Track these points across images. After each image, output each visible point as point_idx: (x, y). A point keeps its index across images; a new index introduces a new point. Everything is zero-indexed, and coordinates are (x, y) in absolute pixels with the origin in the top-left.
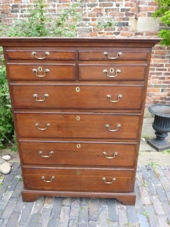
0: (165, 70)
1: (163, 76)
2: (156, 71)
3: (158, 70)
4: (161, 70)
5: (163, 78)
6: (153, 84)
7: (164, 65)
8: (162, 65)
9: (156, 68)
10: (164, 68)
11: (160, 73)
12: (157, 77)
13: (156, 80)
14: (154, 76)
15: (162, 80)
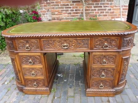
0: (70, 8)
1: (70, 12)
2: (65, 9)
3: (66, 8)
4: (67, 8)
5: (70, 13)
6: (65, 18)
7: (69, 5)
8: (68, 5)
9: (64, 7)
10: (70, 6)
11: (68, 10)
12: (66, 13)
13: (66, 14)
14: (64, 12)
15: (70, 15)
